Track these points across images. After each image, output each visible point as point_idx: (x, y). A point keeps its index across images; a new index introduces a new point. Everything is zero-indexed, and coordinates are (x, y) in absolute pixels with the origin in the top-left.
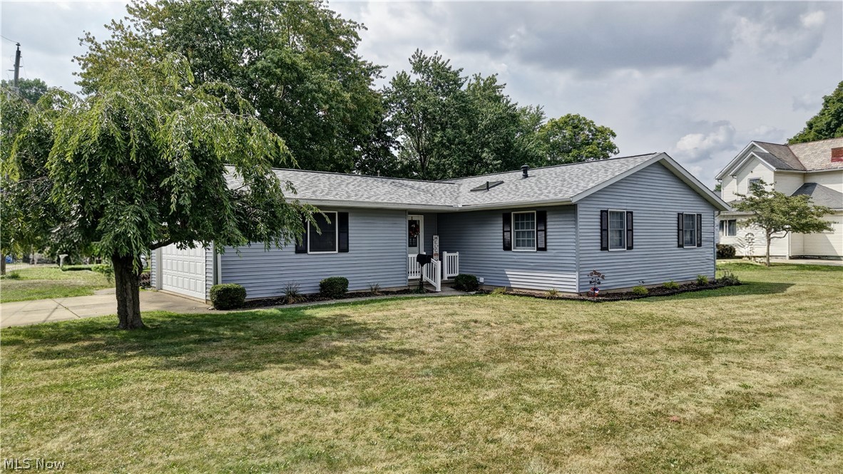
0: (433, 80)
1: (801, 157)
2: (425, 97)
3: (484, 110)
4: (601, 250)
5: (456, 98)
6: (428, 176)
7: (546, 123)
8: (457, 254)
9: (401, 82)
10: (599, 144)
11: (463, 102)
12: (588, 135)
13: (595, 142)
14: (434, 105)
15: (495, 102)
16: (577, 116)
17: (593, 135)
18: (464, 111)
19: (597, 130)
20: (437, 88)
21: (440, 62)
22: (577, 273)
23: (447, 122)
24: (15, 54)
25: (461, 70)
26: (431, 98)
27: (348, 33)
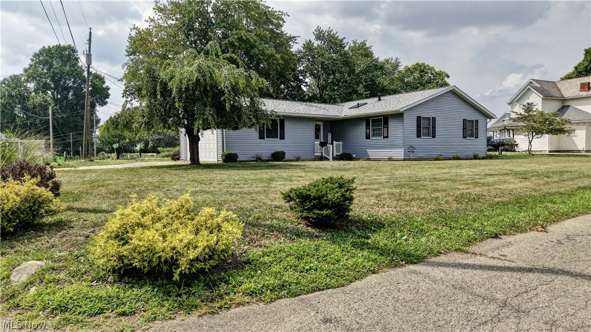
0: (327, 45)
1: (562, 89)
2: (323, 55)
3: (358, 62)
4: (417, 137)
5: (341, 55)
6: (324, 101)
7: (402, 69)
8: (341, 143)
9: (308, 46)
10: (438, 82)
11: (346, 57)
12: (431, 77)
13: (435, 81)
14: (328, 60)
15: (365, 57)
16: (424, 64)
17: (433, 77)
18: (346, 63)
19: (436, 73)
20: (330, 49)
21: (331, 34)
22: (403, 149)
23: (336, 70)
24: (89, 34)
25: (344, 38)
26: (327, 55)
27: (278, 18)
